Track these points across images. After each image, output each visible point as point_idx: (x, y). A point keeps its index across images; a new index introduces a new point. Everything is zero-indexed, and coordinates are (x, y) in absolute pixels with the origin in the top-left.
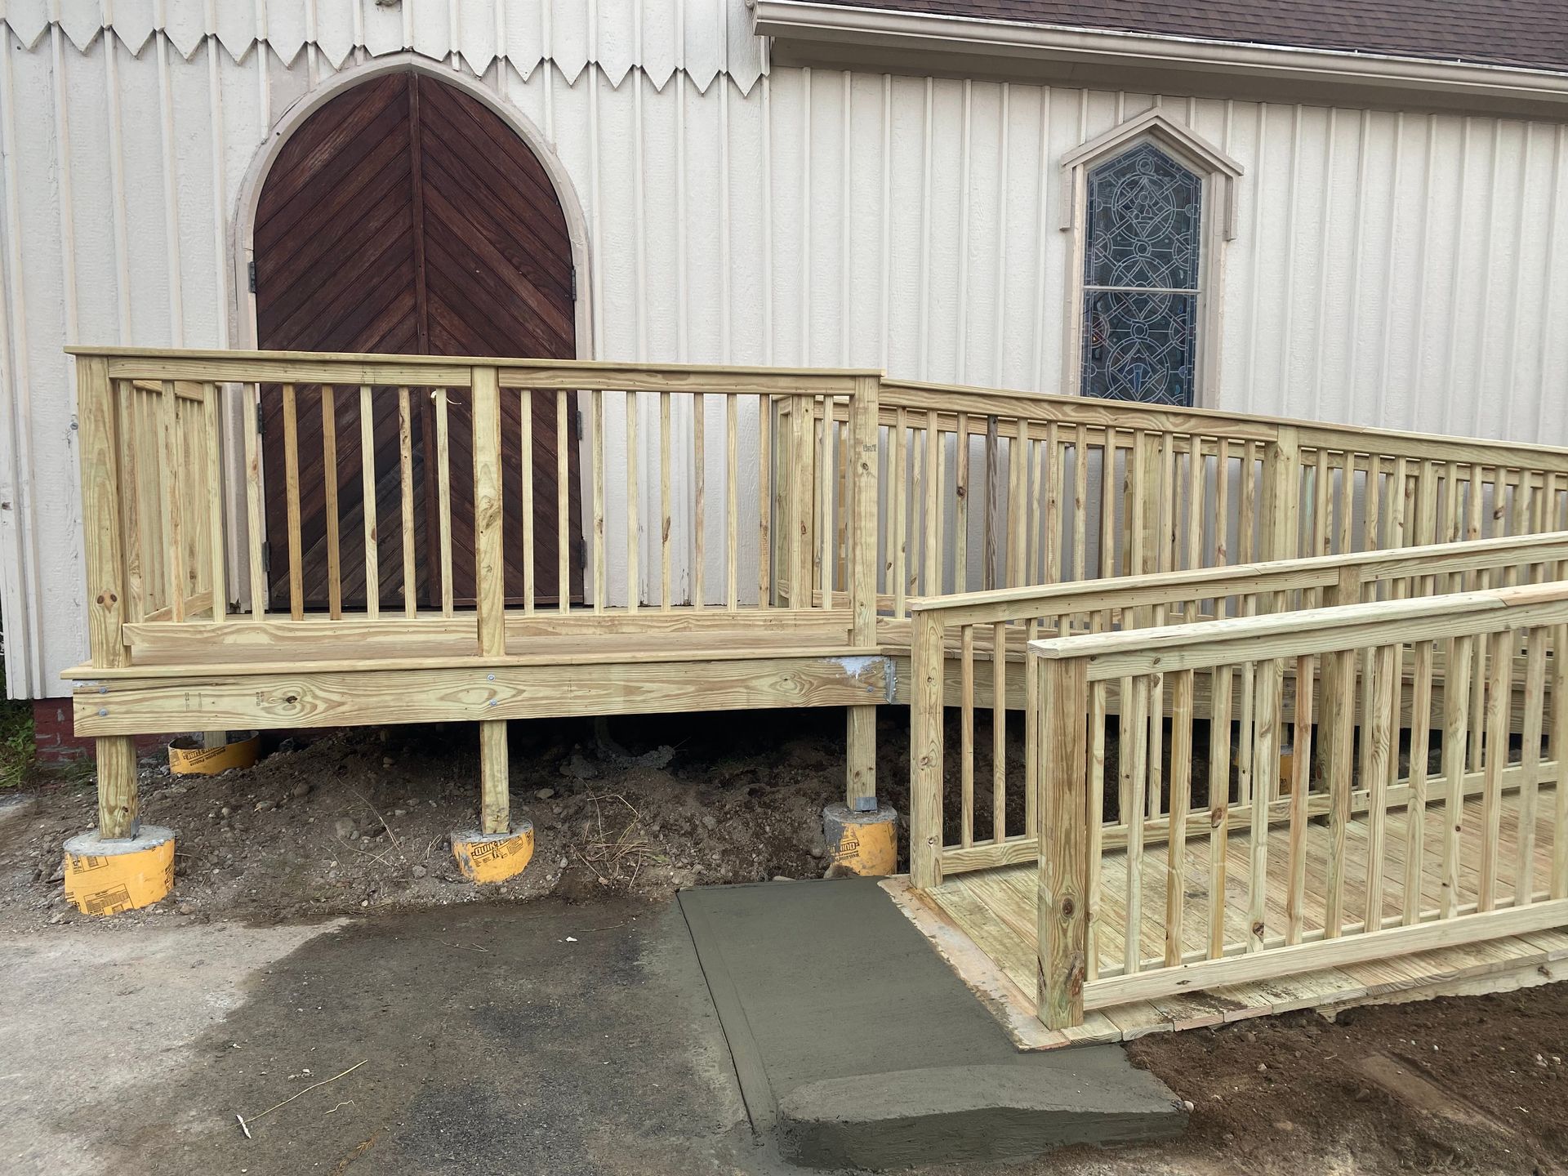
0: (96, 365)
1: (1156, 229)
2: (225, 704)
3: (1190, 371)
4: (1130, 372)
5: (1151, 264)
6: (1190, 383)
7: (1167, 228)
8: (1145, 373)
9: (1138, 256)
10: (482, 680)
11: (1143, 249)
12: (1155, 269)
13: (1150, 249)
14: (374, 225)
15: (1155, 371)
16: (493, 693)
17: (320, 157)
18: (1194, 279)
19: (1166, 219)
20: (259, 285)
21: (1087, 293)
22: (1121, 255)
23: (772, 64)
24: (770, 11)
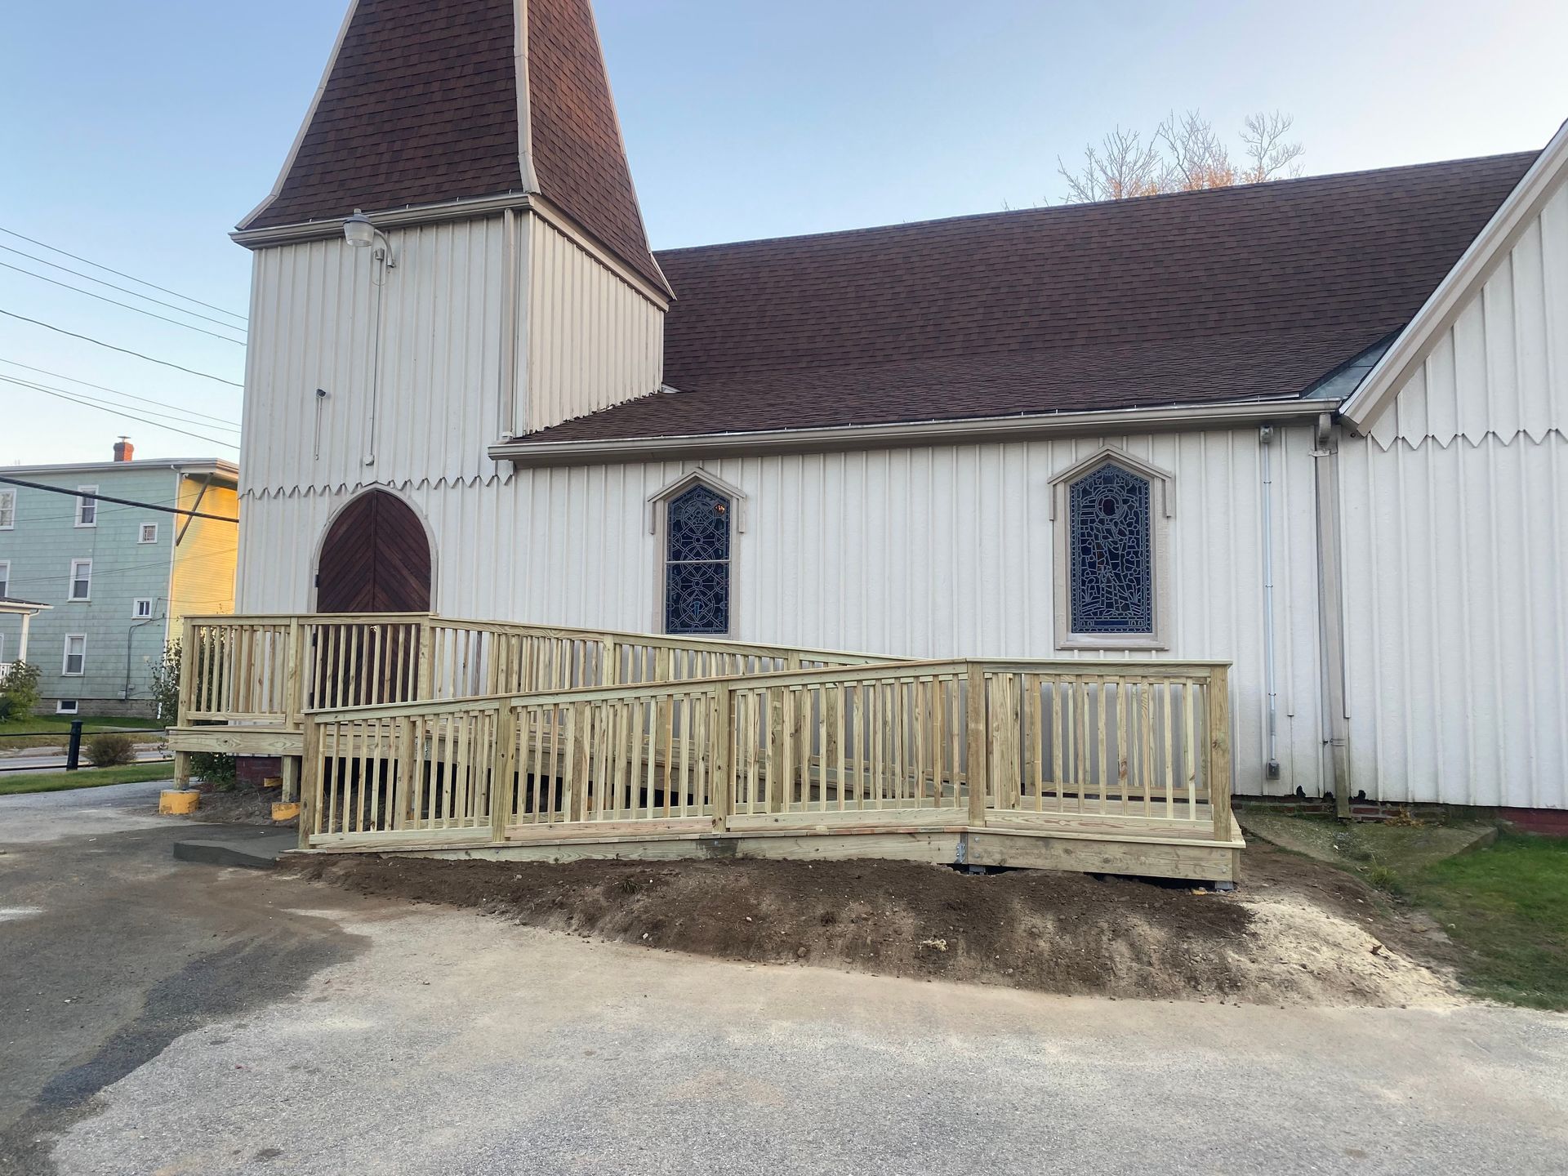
0: (189, 620)
1: (705, 529)
2: (208, 742)
3: (727, 605)
4: (693, 606)
5: (703, 548)
6: (727, 611)
7: (711, 529)
8: (701, 606)
9: (695, 544)
10: (282, 738)
11: (698, 540)
12: (705, 550)
13: (702, 540)
14: (358, 556)
15: (707, 606)
16: (285, 744)
17: (344, 528)
18: (727, 554)
19: (710, 523)
20: (319, 582)
21: (668, 565)
22: (685, 544)
23: (516, 469)
24: (492, 451)
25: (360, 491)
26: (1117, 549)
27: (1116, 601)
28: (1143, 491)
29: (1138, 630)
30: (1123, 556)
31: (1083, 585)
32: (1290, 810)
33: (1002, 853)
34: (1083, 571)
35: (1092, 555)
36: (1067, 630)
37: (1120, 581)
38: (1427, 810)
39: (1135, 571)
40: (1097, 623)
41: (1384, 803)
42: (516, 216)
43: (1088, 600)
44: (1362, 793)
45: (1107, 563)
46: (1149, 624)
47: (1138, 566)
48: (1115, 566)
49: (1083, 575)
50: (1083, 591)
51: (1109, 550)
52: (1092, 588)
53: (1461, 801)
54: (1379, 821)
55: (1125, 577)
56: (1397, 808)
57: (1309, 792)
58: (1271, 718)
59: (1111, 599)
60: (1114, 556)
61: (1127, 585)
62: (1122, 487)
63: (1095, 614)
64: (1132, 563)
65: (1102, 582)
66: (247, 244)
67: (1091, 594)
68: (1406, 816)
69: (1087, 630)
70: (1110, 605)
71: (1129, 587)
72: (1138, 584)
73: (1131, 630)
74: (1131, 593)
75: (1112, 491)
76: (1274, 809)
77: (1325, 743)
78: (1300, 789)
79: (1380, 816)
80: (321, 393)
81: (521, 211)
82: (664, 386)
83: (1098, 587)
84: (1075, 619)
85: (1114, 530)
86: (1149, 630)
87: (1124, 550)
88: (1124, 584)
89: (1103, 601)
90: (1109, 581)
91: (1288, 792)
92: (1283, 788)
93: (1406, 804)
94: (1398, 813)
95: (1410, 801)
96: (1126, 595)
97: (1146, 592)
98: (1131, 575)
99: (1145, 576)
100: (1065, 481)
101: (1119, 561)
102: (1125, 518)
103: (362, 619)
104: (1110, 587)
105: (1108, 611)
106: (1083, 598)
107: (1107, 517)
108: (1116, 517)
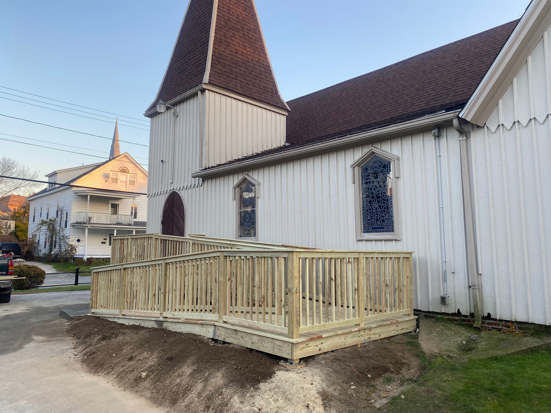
3: (255, 226)
5: (249, 204)
9: (247, 203)
13: (249, 201)
14: (170, 214)
17: (167, 205)
18: (255, 206)
20: (162, 223)
21: (240, 212)
22: (244, 203)
23: (203, 181)
24: (193, 175)
25: (171, 192)
26: (379, 194)
27: (380, 218)
28: (388, 166)
29: (388, 231)
30: (381, 196)
31: (367, 211)
32: (456, 320)
33: (224, 336)
34: (367, 205)
35: (370, 198)
36: (361, 232)
37: (381, 209)
38: (525, 326)
39: (386, 204)
40: (373, 228)
41: (501, 321)
42: (202, 93)
43: (369, 218)
44: (489, 315)
45: (376, 201)
46: (392, 228)
47: (387, 202)
48: (379, 202)
49: (367, 207)
50: (367, 214)
51: (376, 194)
52: (370, 212)
53: (542, 322)
54: (500, 330)
55: (383, 206)
56: (508, 323)
57: (463, 312)
58: (445, 273)
59: (378, 217)
60: (378, 197)
61: (383, 210)
62: (380, 166)
63: (372, 224)
64: (385, 200)
65: (374, 210)
66: (149, 116)
67: (370, 215)
68: (512, 329)
69: (369, 232)
70: (377, 220)
71: (384, 211)
72: (388, 210)
73: (386, 231)
74: (385, 214)
75: (376, 168)
76: (448, 319)
77: (470, 287)
78: (459, 310)
79: (501, 327)
80: (162, 161)
81: (203, 91)
82: (286, 143)
83: (372, 212)
84: (364, 227)
85: (378, 186)
86: (393, 231)
87: (381, 194)
88: (382, 210)
89: (375, 218)
90: (376, 209)
91: (453, 312)
92: (451, 310)
93: (513, 322)
94: (508, 327)
95: (513, 320)
96: (383, 215)
97: (391, 213)
98: (385, 205)
99: (390, 206)
100: (358, 165)
101: (380, 200)
102: (382, 180)
103: (142, 236)
104: (377, 212)
105: (377, 223)
106: (367, 217)
107: (375, 180)
108: (379, 180)
